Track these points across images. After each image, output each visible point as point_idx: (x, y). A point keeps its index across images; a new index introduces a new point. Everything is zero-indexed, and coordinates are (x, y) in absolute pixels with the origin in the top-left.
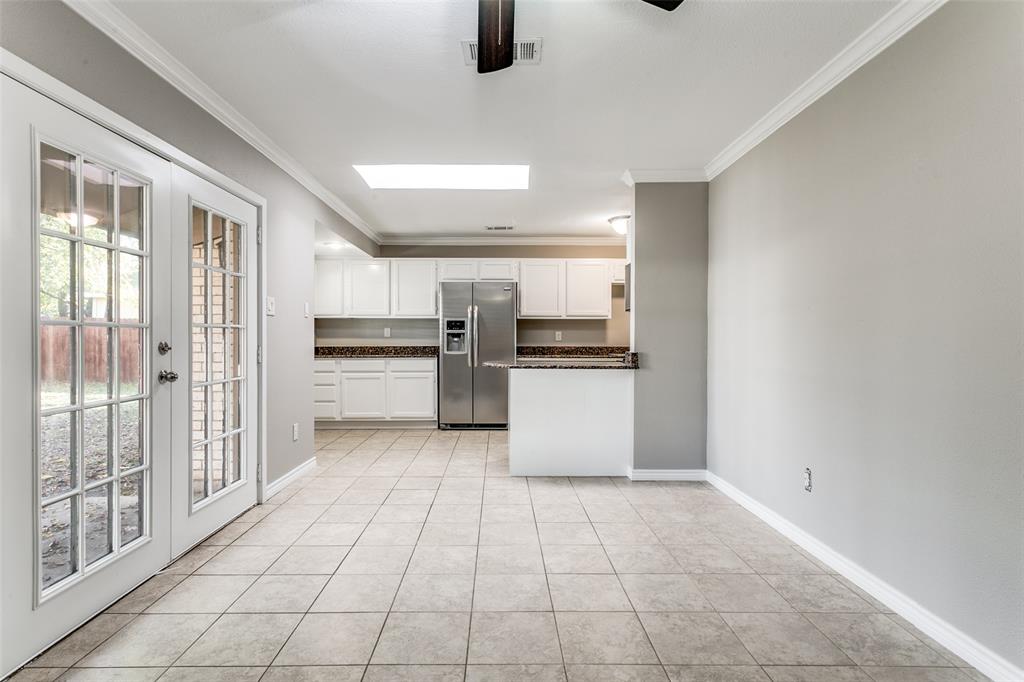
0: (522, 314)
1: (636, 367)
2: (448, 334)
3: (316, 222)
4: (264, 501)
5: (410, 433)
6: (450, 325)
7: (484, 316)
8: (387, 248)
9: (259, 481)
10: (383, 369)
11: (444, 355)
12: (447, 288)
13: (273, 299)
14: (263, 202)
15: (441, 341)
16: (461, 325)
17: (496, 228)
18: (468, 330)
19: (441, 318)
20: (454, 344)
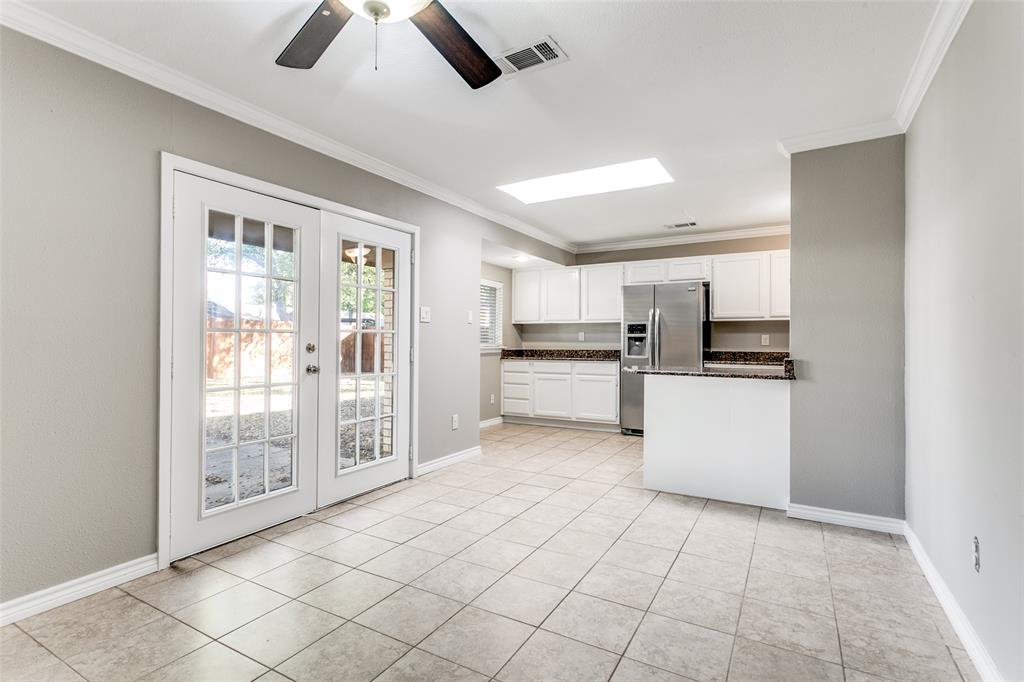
0: (715, 316)
1: (792, 377)
2: (629, 338)
3: (483, 239)
4: (414, 476)
5: (588, 435)
6: (632, 329)
7: (666, 319)
8: (580, 256)
9: (410, 460)
10: (568, 372)
11: (624, 358)
12: (629, 292)
13: (429, 309)
14: (417, 230)
15: (622, 345)
16: (642, 328)
17: (677, 226)
18: (649, 335)
19: (622, 322)
20: (635, 348)
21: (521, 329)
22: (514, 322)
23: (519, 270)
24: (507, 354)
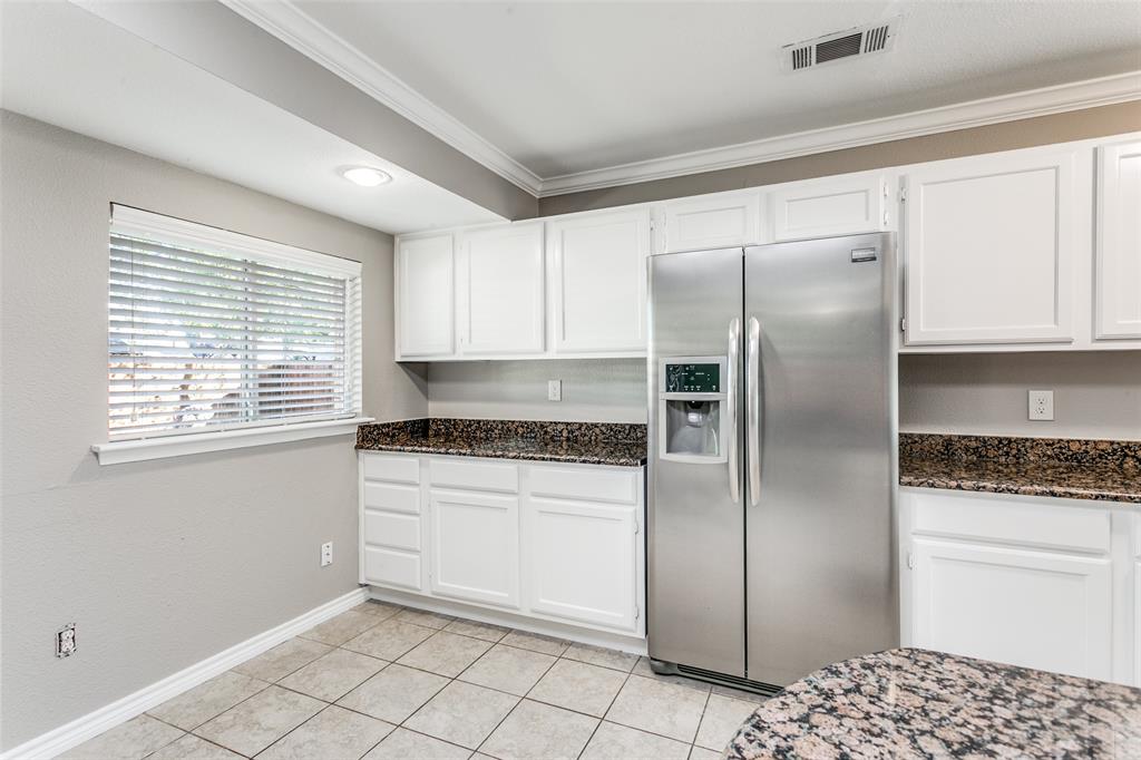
2: (670, 403)
6: (677, 377)
7: (779, 348)
10: (514, 487)
12: (665, 285)
16: (707, 376)
18: (727, 395)
19: (650, 358)
20: (686, 431)
21: (423, 373)
22: (398, 359)
23: (407, 235)
24: (372, 437)
